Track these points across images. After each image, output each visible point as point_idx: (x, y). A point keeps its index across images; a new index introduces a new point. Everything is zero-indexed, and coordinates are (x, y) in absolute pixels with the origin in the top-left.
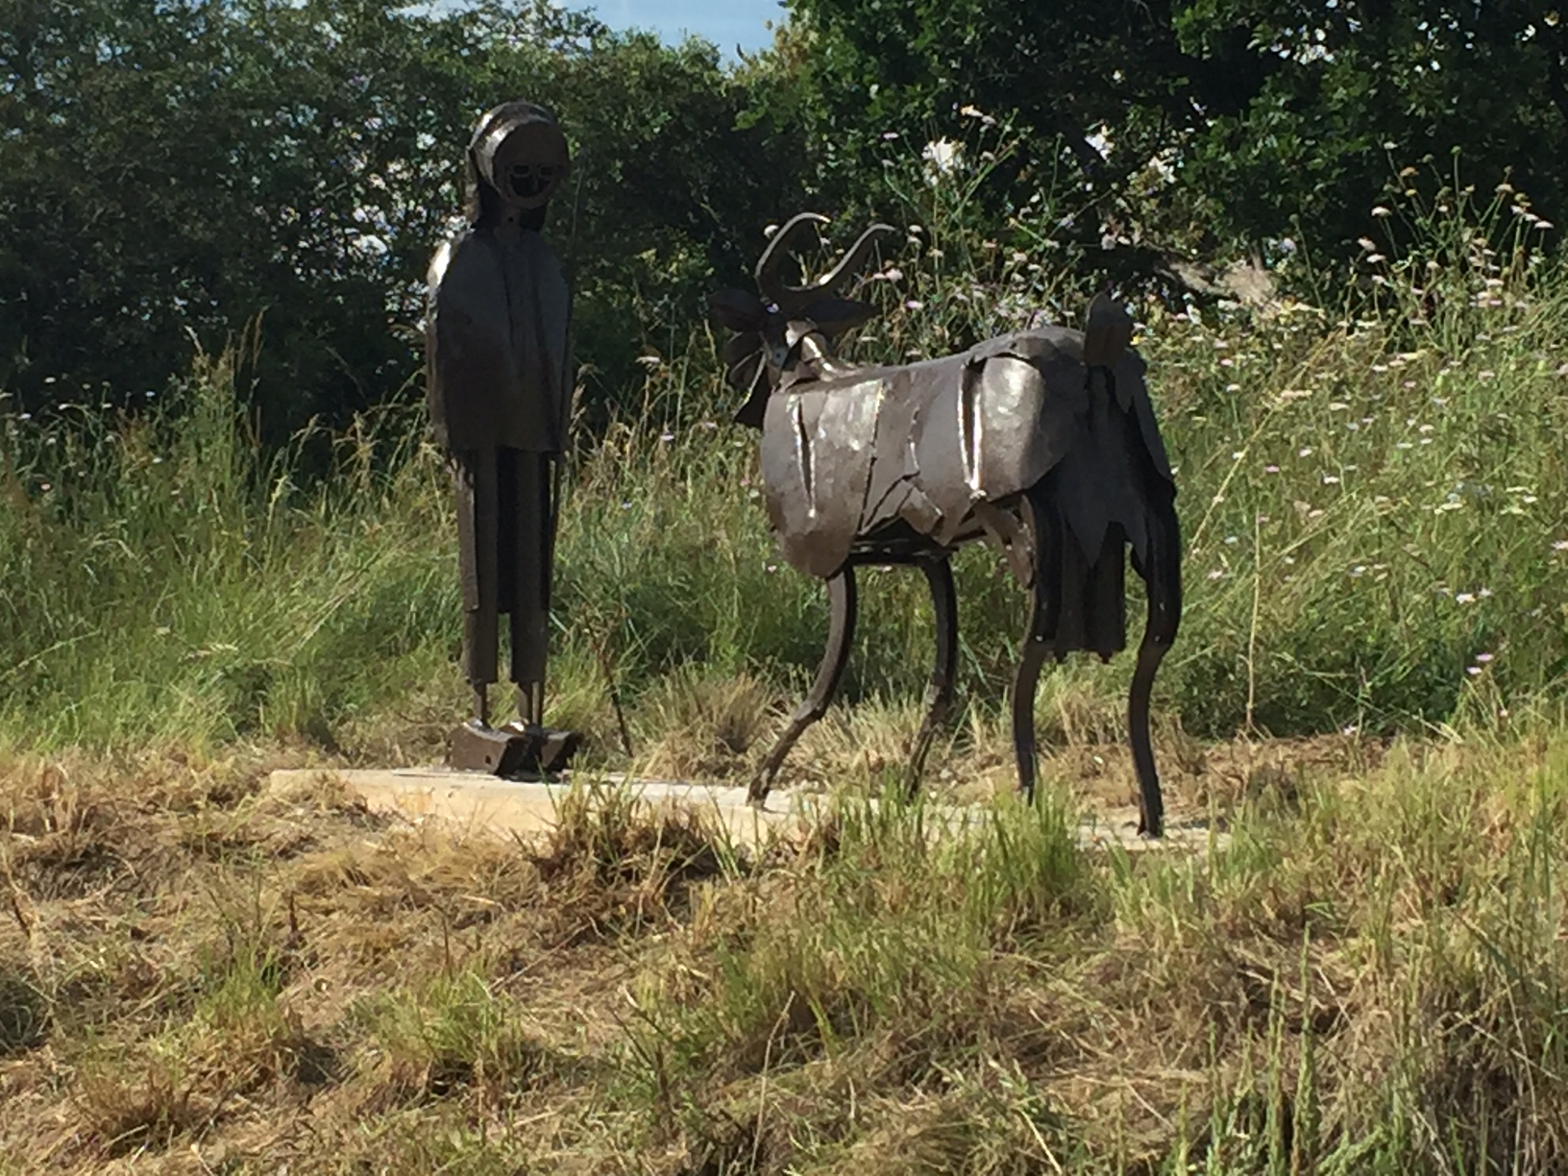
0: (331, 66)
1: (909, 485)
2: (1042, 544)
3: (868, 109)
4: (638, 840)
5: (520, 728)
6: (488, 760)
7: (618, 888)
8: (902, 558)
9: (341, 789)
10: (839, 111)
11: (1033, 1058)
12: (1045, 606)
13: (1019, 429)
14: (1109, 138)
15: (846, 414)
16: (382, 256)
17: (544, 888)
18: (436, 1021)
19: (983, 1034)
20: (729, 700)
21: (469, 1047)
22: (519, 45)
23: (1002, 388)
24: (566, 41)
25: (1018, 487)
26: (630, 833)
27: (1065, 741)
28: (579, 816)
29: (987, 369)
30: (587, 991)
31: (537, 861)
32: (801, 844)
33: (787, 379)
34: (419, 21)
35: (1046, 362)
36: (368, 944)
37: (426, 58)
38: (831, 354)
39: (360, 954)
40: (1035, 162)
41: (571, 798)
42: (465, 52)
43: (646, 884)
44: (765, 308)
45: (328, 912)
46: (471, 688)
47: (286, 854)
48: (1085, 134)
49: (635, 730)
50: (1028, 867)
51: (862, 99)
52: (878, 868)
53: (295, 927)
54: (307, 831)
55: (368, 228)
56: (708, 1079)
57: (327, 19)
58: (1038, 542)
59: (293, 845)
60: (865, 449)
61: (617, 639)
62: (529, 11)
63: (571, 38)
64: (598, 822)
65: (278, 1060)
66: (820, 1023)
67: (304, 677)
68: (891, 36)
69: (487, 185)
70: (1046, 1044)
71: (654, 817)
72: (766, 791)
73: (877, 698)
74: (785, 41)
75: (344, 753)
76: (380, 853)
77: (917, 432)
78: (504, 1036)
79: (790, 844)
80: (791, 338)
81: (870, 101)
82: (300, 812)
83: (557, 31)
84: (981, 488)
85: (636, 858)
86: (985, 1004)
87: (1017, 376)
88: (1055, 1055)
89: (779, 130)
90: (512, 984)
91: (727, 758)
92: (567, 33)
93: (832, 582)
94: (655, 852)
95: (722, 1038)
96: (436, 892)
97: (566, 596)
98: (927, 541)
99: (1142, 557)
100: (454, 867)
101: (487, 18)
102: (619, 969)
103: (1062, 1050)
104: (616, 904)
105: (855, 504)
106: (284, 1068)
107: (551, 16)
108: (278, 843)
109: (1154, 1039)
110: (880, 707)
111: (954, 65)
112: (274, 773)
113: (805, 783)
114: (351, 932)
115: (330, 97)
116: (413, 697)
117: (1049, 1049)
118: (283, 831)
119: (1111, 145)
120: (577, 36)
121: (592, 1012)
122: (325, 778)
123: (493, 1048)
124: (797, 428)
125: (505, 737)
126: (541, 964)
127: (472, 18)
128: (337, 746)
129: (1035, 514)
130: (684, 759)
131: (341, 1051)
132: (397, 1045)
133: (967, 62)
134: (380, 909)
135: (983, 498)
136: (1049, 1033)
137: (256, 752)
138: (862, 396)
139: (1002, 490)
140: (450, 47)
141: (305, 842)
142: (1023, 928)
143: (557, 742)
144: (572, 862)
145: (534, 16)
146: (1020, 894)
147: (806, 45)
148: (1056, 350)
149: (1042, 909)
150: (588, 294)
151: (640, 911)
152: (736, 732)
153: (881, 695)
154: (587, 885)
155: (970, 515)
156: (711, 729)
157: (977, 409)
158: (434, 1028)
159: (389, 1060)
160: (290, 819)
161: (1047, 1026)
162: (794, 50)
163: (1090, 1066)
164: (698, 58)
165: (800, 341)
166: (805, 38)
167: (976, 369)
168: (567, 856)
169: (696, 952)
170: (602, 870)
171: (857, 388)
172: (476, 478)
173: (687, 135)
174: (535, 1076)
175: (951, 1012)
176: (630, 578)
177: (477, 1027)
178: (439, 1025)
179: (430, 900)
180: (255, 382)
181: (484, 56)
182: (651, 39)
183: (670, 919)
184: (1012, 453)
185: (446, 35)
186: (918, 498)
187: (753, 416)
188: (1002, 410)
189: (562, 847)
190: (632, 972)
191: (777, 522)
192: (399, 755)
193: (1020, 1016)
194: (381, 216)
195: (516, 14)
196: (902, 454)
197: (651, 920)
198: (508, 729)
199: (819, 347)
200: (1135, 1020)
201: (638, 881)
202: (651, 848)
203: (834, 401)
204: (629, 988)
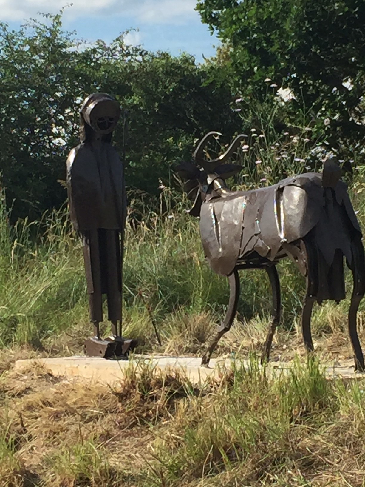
0: (39, 72)
1: (257, 237)
2: (310, 259)
3: (254, 77)
4: (156, 384)
5: (113, 338)
6: (101, 352)
7: (149, 403)
8: (257, 266)
9: (42, 367)
10: (244, 78)
11: (308, 467)
12: (312, 283)
13: (298, 214)
14: (352, 83)
15: (231, 211)
16: (63, 146)
17: (120, 405)
18: (76, 461)
19: (287, 458)
20: (198, 322)
21: (88, 472)
22: (113, 61)
23: (291, 198)
24: (132, 58)
25: (299, 237)
26: (153, 382)
27: (332, 332)
28: (132, 376)
29: (285, 190)
30: (136, 446)
31: (117, 394)
32: (220, 382)
33: (208, 197)
34: (73, 53)
35: (307, 186)
36: (51, 431)
37: (77, 68)
38: (225, 187)
39: (48, 435)
40: (322, 94)
41: (129, 369)
42: (92, 64)
43: (159, 401)
44: (198, 169)
45: (37, 418)
46: (92, 324)
47: (20, 395)
48: (342, 82)
49: (162, 335)
50: (305, 390)
51: (251, 73)
52: (249, 392)
53: (23, 425)
54: (28, 385)
55: (58, 136)
56: (181, 481)
57: (37, 54)
58: (308, 259)
59: (23, 391)
60: (240, 224)
61: (155, 299)
62: (117, 47)
63: (134, 57)
64: (140, 377)
65: (16, 480)
66: (223, 457)
67: (29, 321)
68: (262, 48)
69: (88, 125)
70: (313, 461)
71: (161, 374)
72: (209, 360)
73: (258, 317)
74: (220, 52)
75: (46, 351)
76: (56, 393)
77: (259, 217)
78: (102, 467)
79: (216, 383)
80: (209, 181)
81: (254, 73)
82: (26, 377)
83: (128, 54)
84: (285, 238)
85: (155, 391)
86: (289, 446)
87: (297, 193)
88: (317, 466)
89: (219, 86)
90: (107, 444)
91: (198, 345)
92: (132, 55)
93: (230, 277)
94: (162, 388)
95: (186, 464)
96: (78, 408)
97: (135, 282)
98: (265, 259)
99: (350, 262)
100: (85, 398)
101: (100, 51)
102: (149, 437)
103: (320, 463)
104: (148, 410)
105: (237, 246)
106: (18, 482)
107: (125, 48)
108: (17, 391)
109: (355, 458)
110: (260, 321)
111: (287, 57)
112: (17, 362)
113: (228, 354)
114: (44, 426)
115: (39, 85)
116: (73, 326)
117: (314, 463)
118: (19, 386)
119: (353, 86)
120: (136, 56)
121: (138, 455)
122: (36, 363)
123: (98, 471)
124: (213, 217)
125: (107, 343)
126: (119, 436)
127: (94, 51)
128: (44, 348)
129: (306, 247)
130: (180, 347)
131: (40, 474)
132: (61, 471)
133: (292, 57)
134: (57, 416)
135: (285, 242)
136: (314, 457)
137: (11, 352)
138: (238, 203)
139: (293, 239)
140: (86, 63)
141: (28, 389)
142: (304, 414)
143: (127, 344)
144: (130, 394)
145: (119, 49)
146: (303, 400)
147: (229, 53)
148: (311, 182)
149: (312, 407)
150: (147, 156)
151: (157, 412)
152: (201, 334)
153: (260, 316)
154: (136, 403)
155: (281, 248)
156: (191, 334)
157: (282, 207)
158: (75, 465)
159: (59, 478)
160: (22, 381)
161: (314, 454)
162: (224, 55)
163: (330, 470)
164: (186, 60)
165: (213, 182)
166: (228, 50)
167: (280, 191)
168: (128, 391)
169: (178, 429)
170: (142, 397)
171: (235, 200)
172: (90, 241)
173: (183, 92)
174: (115, 482)
175: (275, 450)
176: (160, 273)
177: (91, 463)
178: (77, 464)
179: (75, 411)
180: (14, 200)
181: (100, 65)
182: (167, 54)
183: (170, 415)
184: (296, 223)
185: (84, 58)
186: (261, 243)
187: (196, 212)
188: (291, 207)
189: (126, 388)
190: (153, 438)
191: (208, 254)
192: (68, 351)
193: (302, 451)
194: (63, 130)
195: (111, 48)
196: (254, 225)
197: (162, 416)
198: (108, 339)
199: (221, 184)
200: (347, 450)
201: (156, 400)
202: (161, 386)
203: (227, 205)
204: (152, 445)
